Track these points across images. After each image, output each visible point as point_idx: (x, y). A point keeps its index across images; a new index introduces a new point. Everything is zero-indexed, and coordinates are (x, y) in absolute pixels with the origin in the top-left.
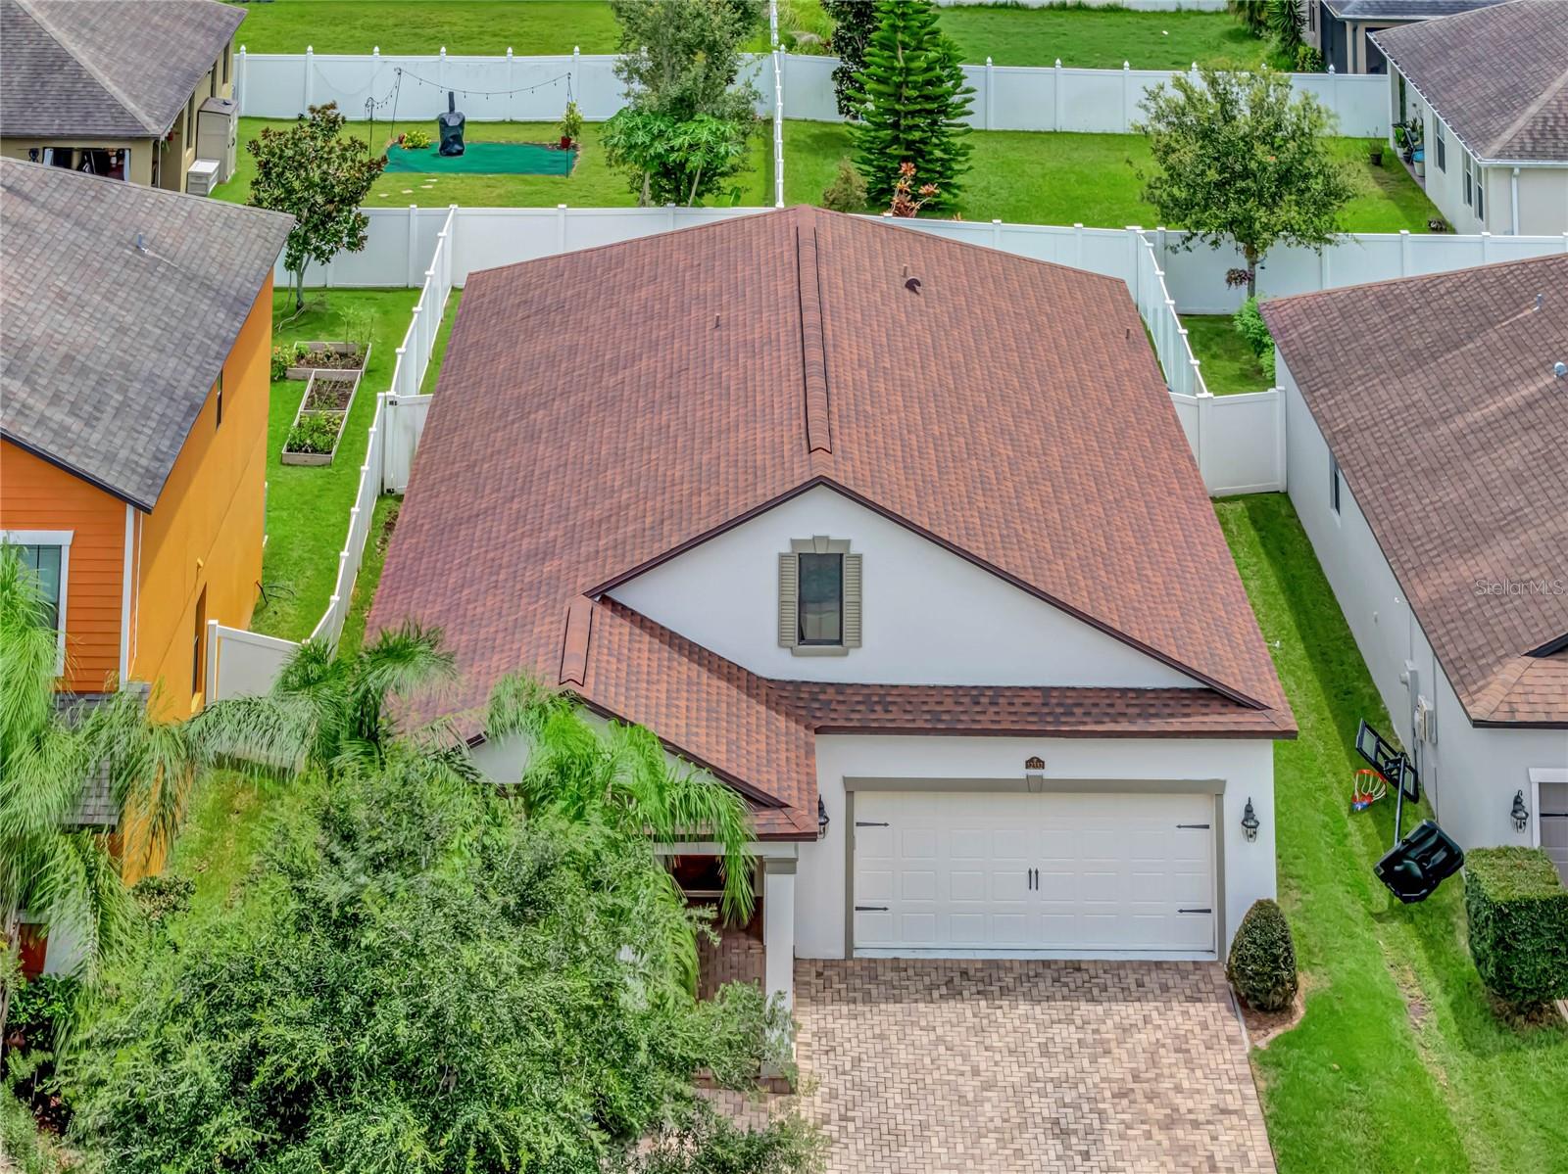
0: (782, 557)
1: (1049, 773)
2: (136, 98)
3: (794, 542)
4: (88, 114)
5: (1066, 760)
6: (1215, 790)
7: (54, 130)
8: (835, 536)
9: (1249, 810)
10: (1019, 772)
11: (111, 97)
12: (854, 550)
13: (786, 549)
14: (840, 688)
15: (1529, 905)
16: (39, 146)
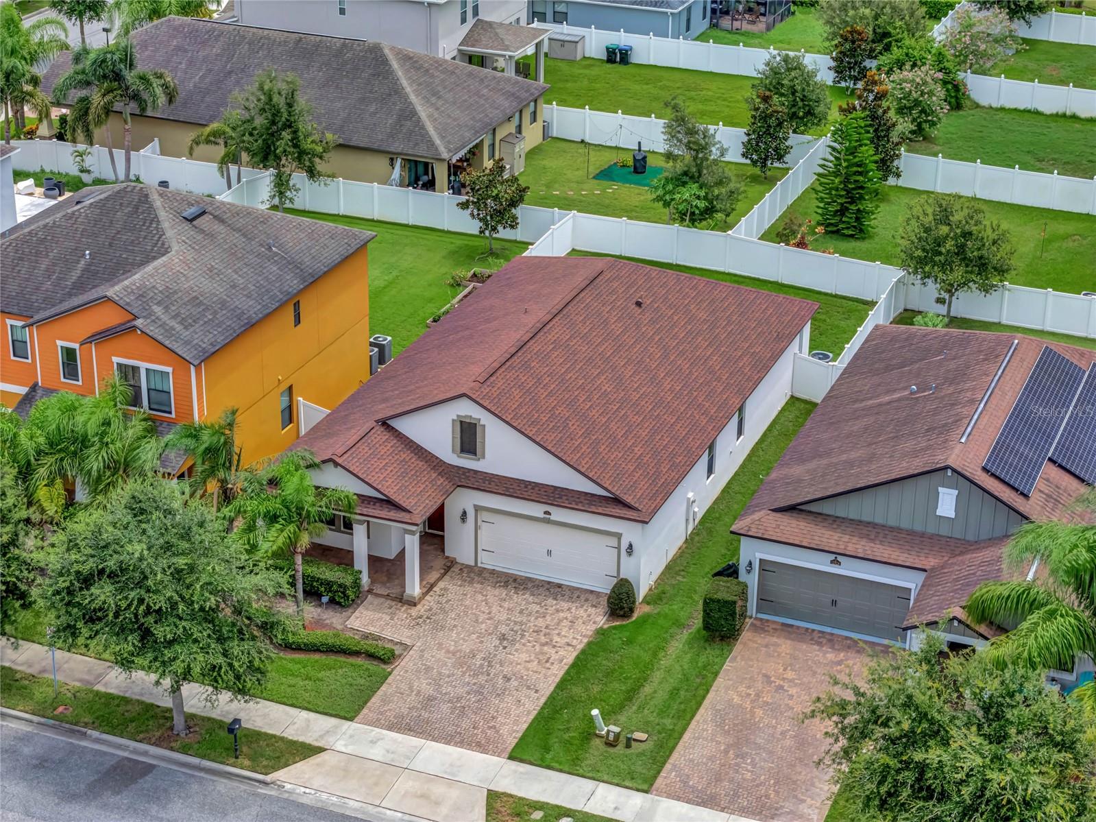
0: (453, 420)
1: (553, 518)
2: (442, 138)
3: (458, 416)
4: (417, 144)
5: (558, 514)
6: (619, 536)
7: (399, 150)
8: (474, 416)
9: (631, 546)
10: (542, 515)
11: (430, 137)
12: (482, 423)
13: (455, 418)
14: (476, 472)
15: (719, 601)
16: (395, 156)
